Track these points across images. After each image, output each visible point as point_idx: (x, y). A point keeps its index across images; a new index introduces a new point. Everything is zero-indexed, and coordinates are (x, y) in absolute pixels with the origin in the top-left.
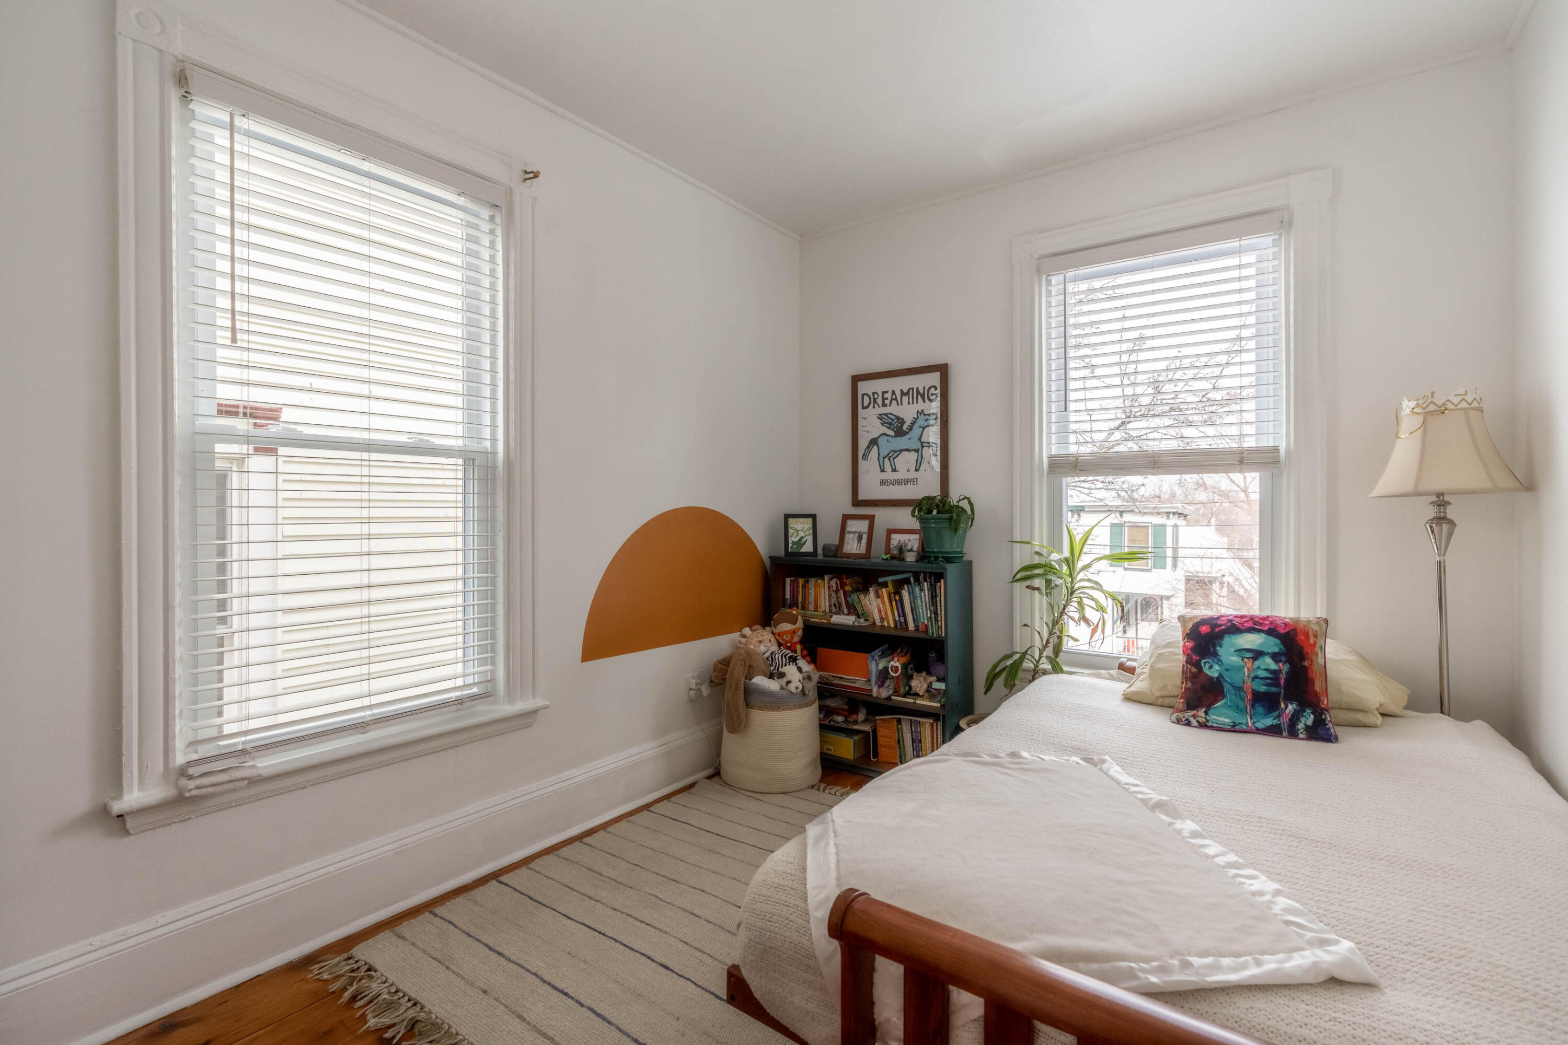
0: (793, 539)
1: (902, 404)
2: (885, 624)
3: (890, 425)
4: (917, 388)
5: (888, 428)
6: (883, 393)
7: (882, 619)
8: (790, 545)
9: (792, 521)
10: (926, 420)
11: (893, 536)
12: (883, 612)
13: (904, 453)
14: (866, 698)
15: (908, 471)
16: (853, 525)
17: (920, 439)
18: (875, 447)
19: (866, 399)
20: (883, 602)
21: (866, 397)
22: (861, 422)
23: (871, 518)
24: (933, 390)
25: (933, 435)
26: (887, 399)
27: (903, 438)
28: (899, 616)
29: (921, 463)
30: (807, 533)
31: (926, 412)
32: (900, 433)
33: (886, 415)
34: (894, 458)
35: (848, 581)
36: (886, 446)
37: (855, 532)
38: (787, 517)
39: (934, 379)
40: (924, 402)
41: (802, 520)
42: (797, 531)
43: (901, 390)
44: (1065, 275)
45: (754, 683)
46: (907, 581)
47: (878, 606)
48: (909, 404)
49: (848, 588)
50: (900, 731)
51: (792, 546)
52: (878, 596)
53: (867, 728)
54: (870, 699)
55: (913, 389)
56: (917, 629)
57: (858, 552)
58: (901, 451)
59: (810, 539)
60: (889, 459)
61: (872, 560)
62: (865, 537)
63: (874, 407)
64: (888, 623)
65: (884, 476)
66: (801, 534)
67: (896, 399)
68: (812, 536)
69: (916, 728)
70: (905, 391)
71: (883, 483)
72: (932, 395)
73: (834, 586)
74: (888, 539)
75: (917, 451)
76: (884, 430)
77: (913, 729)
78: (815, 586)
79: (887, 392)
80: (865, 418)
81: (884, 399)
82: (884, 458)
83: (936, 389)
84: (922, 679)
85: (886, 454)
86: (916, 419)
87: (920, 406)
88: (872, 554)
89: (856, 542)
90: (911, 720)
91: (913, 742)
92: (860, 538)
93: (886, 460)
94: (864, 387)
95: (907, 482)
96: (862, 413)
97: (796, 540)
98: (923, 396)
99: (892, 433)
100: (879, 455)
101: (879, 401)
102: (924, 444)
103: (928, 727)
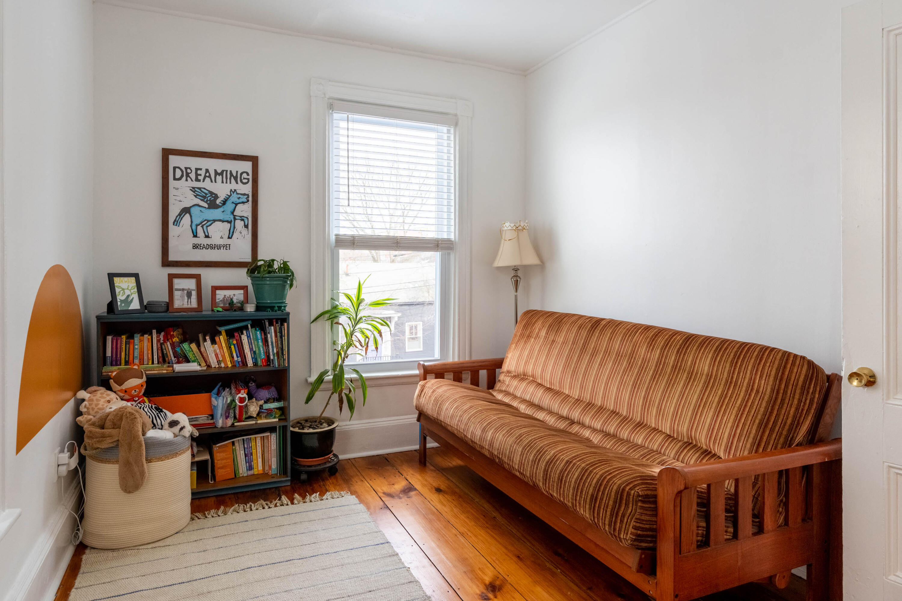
0: (120, 297)
1: (216, 182)
2: (223, 365)
3: (203, 198)
4: (231, 171)
5: (202, 200)
6: (197, 170)
7: (219, 362)
8: (119, 303)
9: (116, 280)
10: (239, 198)
11: (218, 292)
12: (220, 356)
13: (216, 222)
14: (210, 431)
15: (222, 238)
16: (178, 283)
17: (233, 213)
18: (188, 215)
19: (178, 174)
20: (221, 347)
21: (177, 170)
22: (172, 192)
23: (197, 277)
24: (245, 175)
25: (245, 210)
26: (200, 175)
27: (216, 210)
28: (237, 357)
29: (233, 232)
30: (132, 291)
31: (238, 192)
32: (213, 205)
33: (200, 188)
34: (207, 227)
35: (175, 334)
36: (198, 215)
37: (183, 290)
38: (111, 276)
39: (247, 166)
40: (237, 183)
41: (126, 279)
42: (123, 289)
43: (215, 171)
44: (348, 116)
45: (149, 438)
46: (246, 328)
47: (215, 351)
48: (223, 182)
49: (175, 340)
50: (234, 451)
51: (121, 304)
52: (213, 342)
53: (207, 457)
54: (215, 431)
55: (227, 171)
56: (255, 364)
57: (189, 306)
58: (215, 221)
59: (135, 297)
60: (202, 227)
61: (204, 313)
62: (194, 293)
63: (187, 180)
64: (226, 363)
65: (196, 241)
66: (127, 292)
67: (210, 177)
68: (137, 294)
69: (248, 444)
70: (219, 171)
71: (195, 247)
72: (244, 179)
73: (162, 338)
74: (214, 295)
75: (230, 222)
76: (197, 201)
77: (246, 446)
78: (141, 341)
79: (201, 169)
80: (177, 189)
81: (197, 175)
82: (197, 225)
83: (248, 174)
84: (255, 404)
85: (198, 222)
86: (230, 196)
87: (233, 185)
88: (204, 308)
89: (186, 298)
90: (243, 439)
91: (245, 457)
92: (189, 295)
93: (199, 228)
94: (174, 161)
95: (219, 247)
96: (172, 183)
97: (123, 298)
98: (236, 178)
99: (206, 205)
100: (192, 222)
101: (193, 176)
102: (237, 217)
103: (259, 441)
